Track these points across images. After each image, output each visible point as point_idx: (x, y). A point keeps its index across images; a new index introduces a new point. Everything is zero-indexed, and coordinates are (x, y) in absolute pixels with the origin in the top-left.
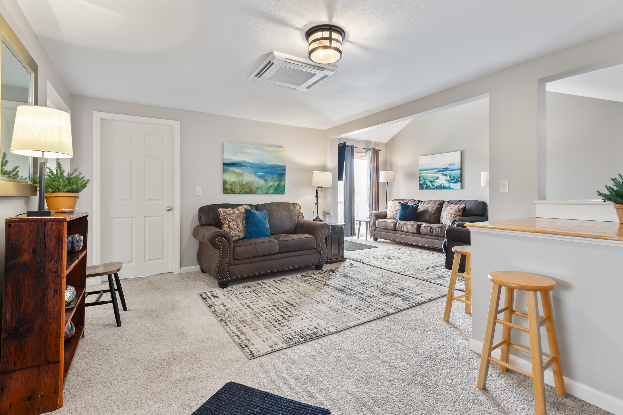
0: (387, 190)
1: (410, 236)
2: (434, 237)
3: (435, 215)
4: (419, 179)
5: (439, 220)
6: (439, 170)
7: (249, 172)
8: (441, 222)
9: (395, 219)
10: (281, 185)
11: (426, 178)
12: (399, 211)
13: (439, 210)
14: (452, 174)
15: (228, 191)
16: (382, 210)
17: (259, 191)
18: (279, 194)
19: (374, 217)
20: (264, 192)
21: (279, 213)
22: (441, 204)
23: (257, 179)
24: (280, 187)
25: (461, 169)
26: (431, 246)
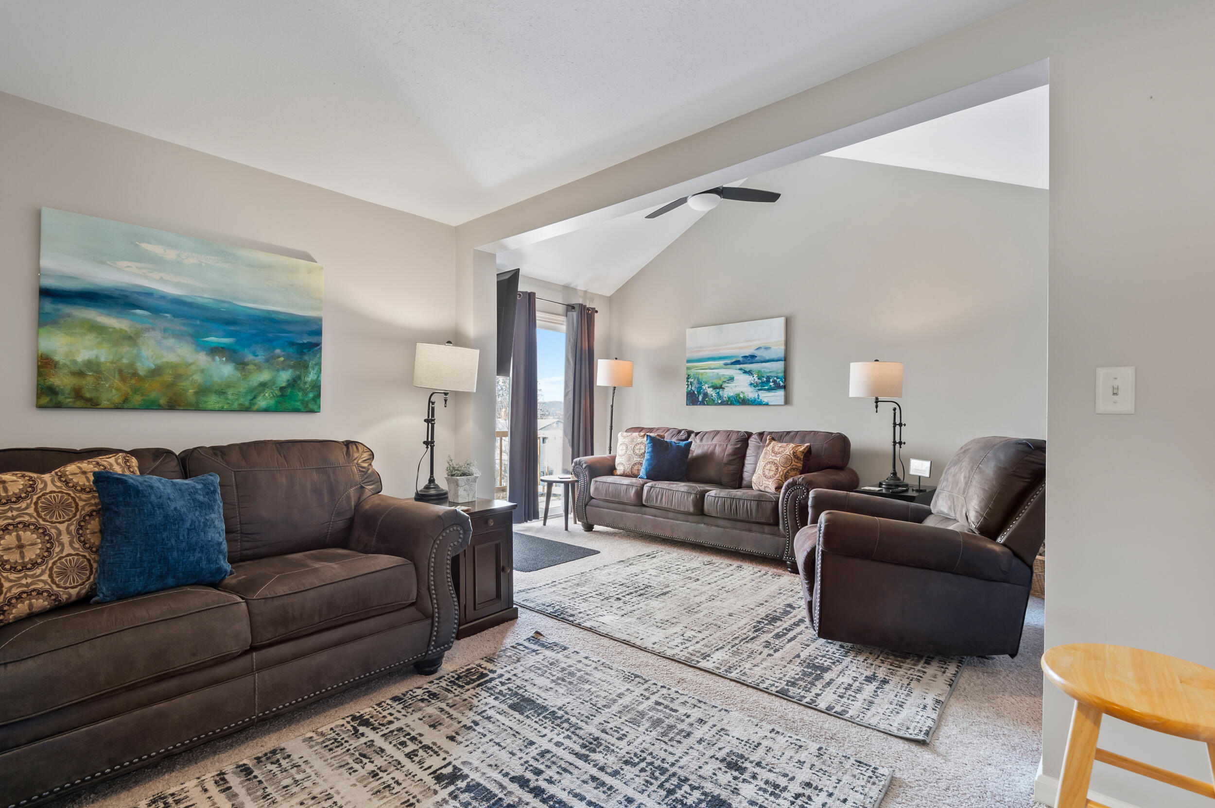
0: (612, 406)
1: (678, 520)
2: (739, 524)
3: (731, 467)
4: (688, 381)
5: (741, 478)
6: (734, 360)
7: (165, 330)
8: (744, 483)
9: (635, 476)
10: (305, 383)
11: (703, 378)
12: (647, 456)
13: (740, 454)
14: (765, 370)
15: (61, 398)
16: (600, 453)
17: (213, 400)
18: (296, 411)
19: (587, 473)
20: (236, 405)
21: (283, 480)
22: (744, 439)
23: (202, 359)
24: (300, 389)
25: (785, 359)
26: (732, 546)
